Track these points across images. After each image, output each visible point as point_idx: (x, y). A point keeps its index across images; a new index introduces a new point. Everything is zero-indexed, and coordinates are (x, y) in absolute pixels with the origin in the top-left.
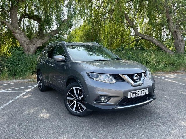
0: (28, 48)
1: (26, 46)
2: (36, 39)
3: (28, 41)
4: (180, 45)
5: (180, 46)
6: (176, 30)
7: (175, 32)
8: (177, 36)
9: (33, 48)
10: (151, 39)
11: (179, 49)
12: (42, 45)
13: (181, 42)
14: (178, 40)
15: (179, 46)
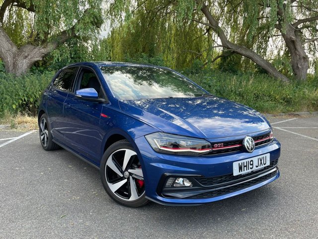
0: (14, 64)
1: (9, 59)
2: (30, 47)
3: (15, 49)
4: (301, 65)
5: (300, 67)
6: (293, 38)
7: (293, 42)
8: (296, 49)
9: (24, 64)
10: (248, 53)
11: (298, 73)
12: (41, 59)
13: (302, 60)
14: (298, 57)
15: (298, 67)
